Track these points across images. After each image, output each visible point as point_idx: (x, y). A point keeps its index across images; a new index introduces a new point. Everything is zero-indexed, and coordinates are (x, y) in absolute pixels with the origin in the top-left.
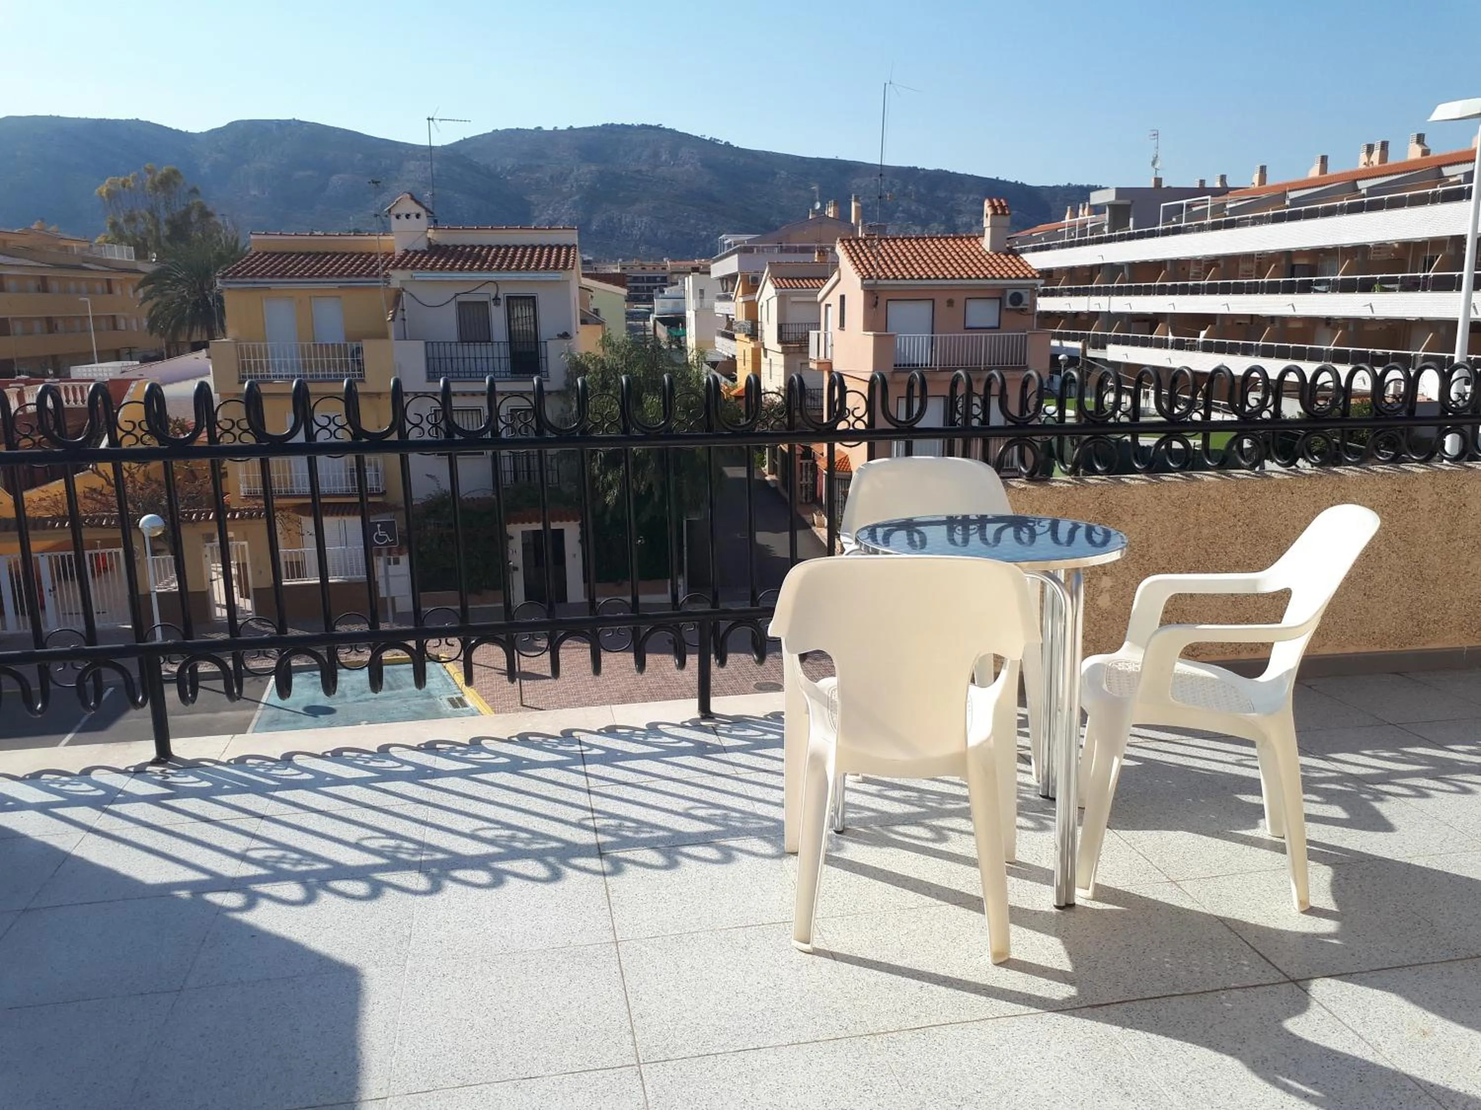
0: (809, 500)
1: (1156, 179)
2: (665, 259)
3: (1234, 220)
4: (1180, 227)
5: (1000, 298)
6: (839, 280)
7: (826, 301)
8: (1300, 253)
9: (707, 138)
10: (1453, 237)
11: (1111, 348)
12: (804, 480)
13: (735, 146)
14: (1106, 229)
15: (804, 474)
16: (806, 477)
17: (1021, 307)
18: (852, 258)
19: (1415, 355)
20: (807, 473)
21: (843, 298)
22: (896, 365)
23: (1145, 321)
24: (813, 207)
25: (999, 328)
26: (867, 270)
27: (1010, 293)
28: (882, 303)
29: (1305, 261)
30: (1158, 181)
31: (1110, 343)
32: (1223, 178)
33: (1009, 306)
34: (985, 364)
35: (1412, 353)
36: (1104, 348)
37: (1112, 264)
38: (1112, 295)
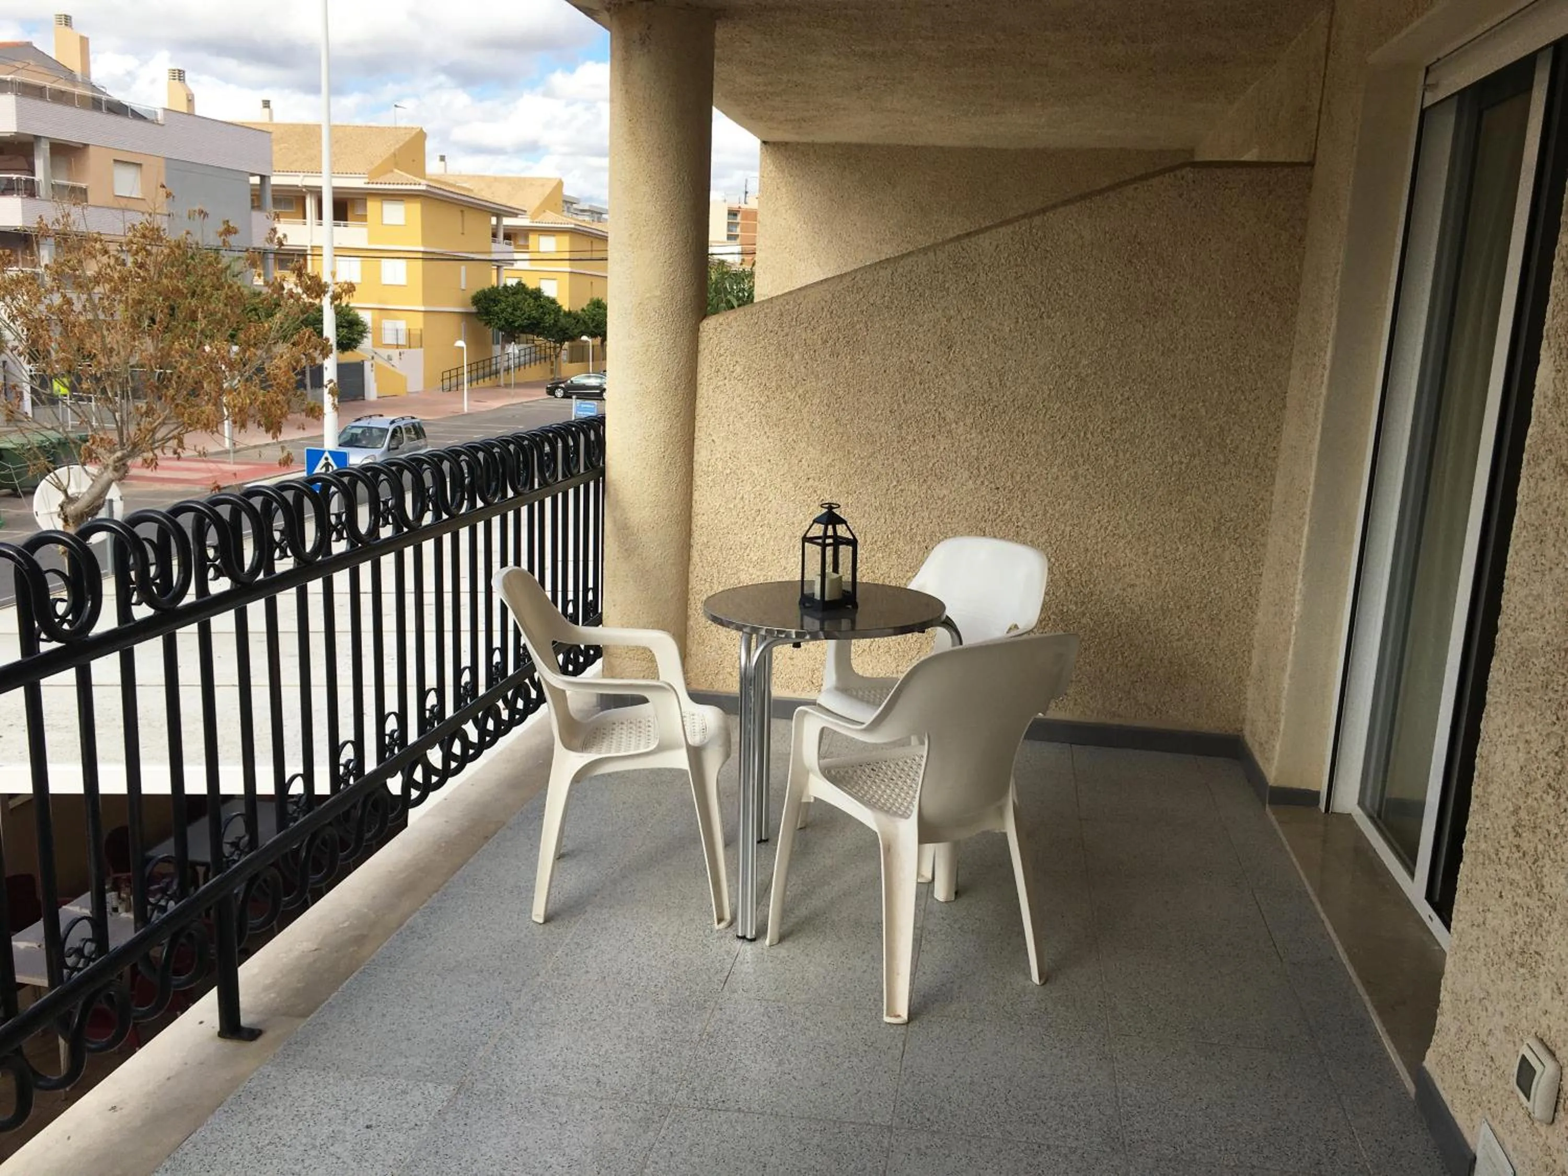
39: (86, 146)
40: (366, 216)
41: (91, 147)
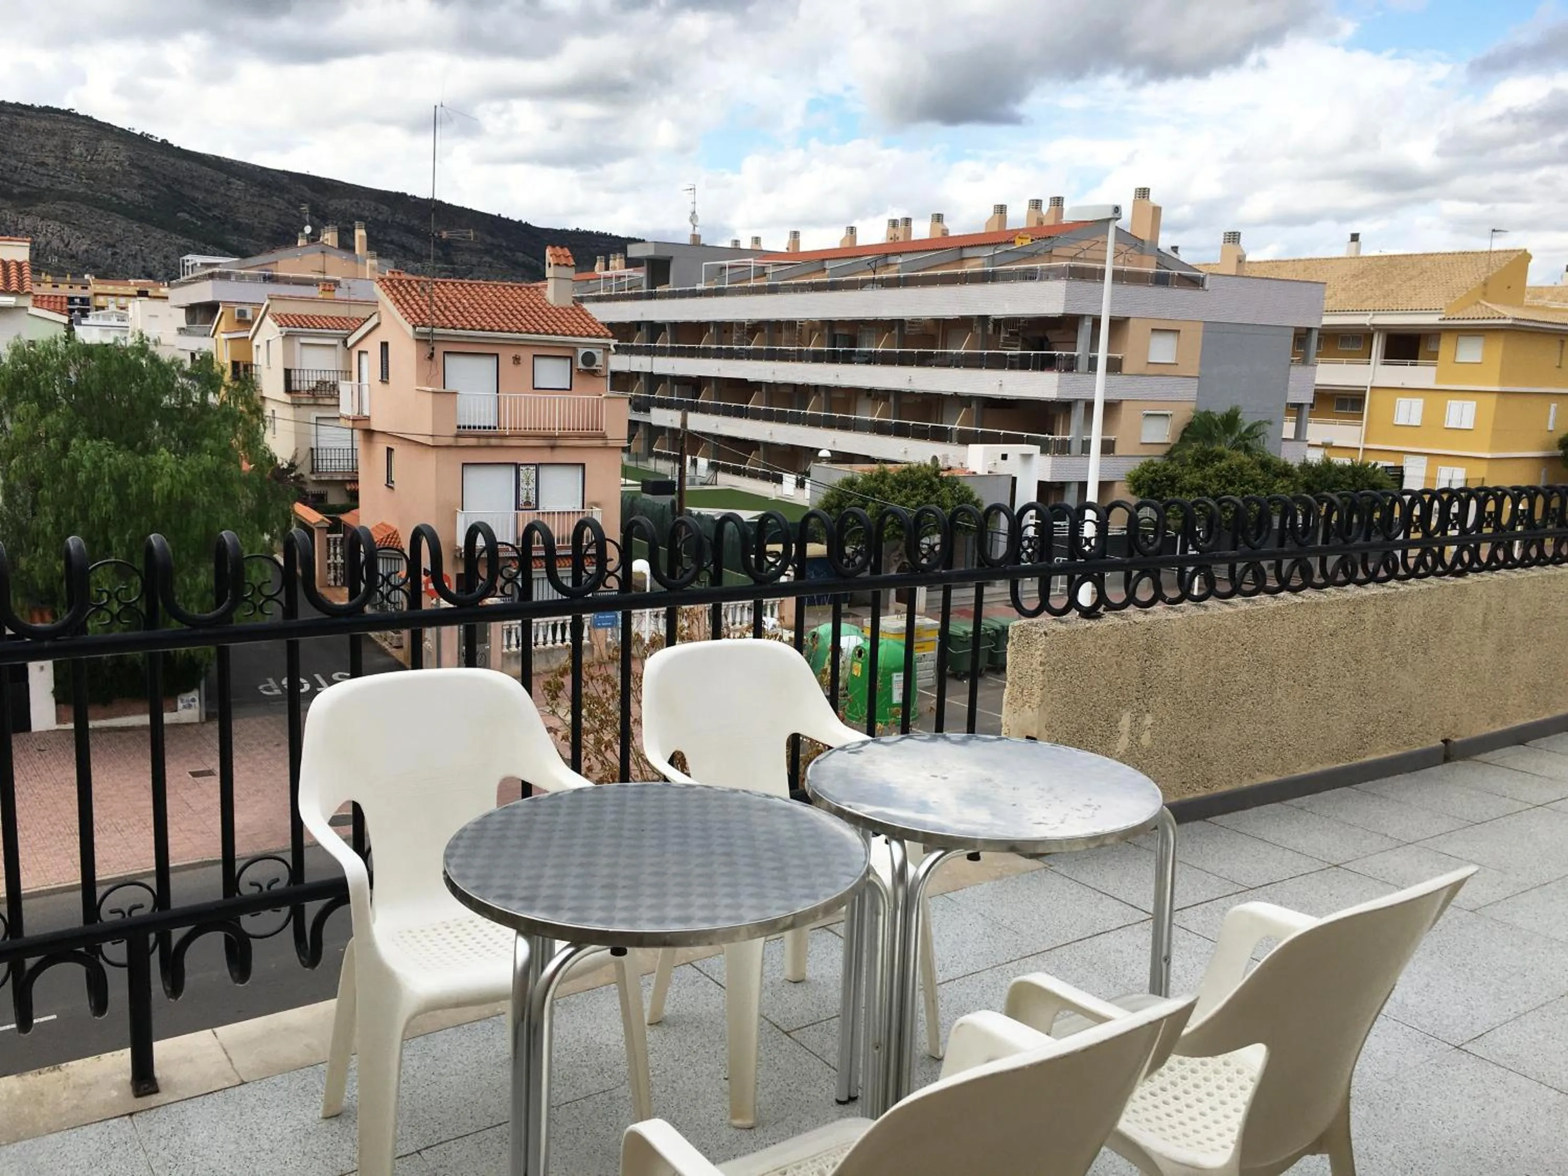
0: (339, 584)
1: (694, 235)
2: (87, 276)
3: (777, 285)
4: (723, 288)
5: (571, 358)
6: (378, 325)
7: (361, 347)
8: (842, 323)
9: (138, 132)
10: (979, 316)
11: (655, 411)
12: (332, 557)
13: (176, 145)
14: (644, 285)
15: (332, 551)
16: (335, 555)
17: (594, 368)
18: (398, 301)
19: (952, 429)
20: (335, 549)
21: (384, 345)
22: (459, 427)
23: (688, 384)
24: (303, 231)
25: (571, 389)
26: (418, 316)
27: (581, 352)
28: (438, 355)
29: (845, 331)
30: (696, 238)
31: (654, 406)
32: (757, 240)
33: (581, 366)
34: (559, 429)
35: (950, 427)
36: (649, 411)
37: (652, 322)
38: (654, 355)
39: (1127, 319)
40: (1437, 352)
41: (1131, 320)
